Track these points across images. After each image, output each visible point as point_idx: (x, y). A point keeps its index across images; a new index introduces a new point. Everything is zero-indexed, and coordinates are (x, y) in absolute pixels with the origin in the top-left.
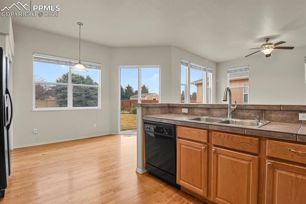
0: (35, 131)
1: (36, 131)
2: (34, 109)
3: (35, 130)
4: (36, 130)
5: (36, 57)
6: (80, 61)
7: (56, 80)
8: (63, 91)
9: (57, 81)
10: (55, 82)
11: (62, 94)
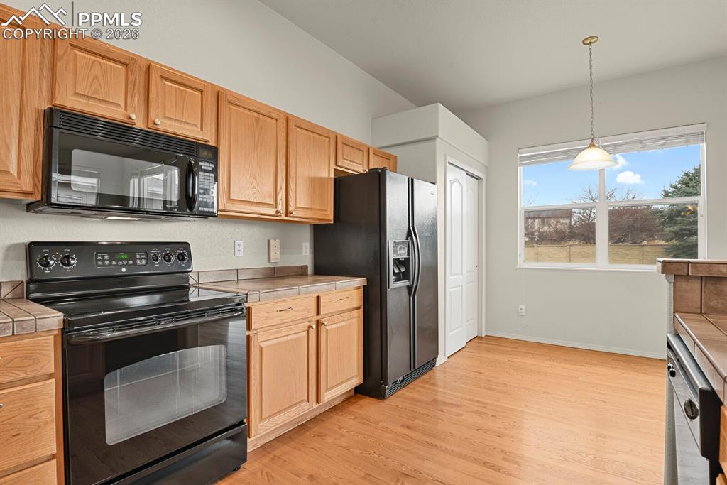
0: (521, 309)
1: (523, 311)
2: (522, 263)
3: (520, 307)
4: (523, 307)
5: (525, 157)
6: (592, 139)
7: (663, 193)
8: (679, 219)
9: (667, 195)
10: (661, 197)
11: (676, 228)
